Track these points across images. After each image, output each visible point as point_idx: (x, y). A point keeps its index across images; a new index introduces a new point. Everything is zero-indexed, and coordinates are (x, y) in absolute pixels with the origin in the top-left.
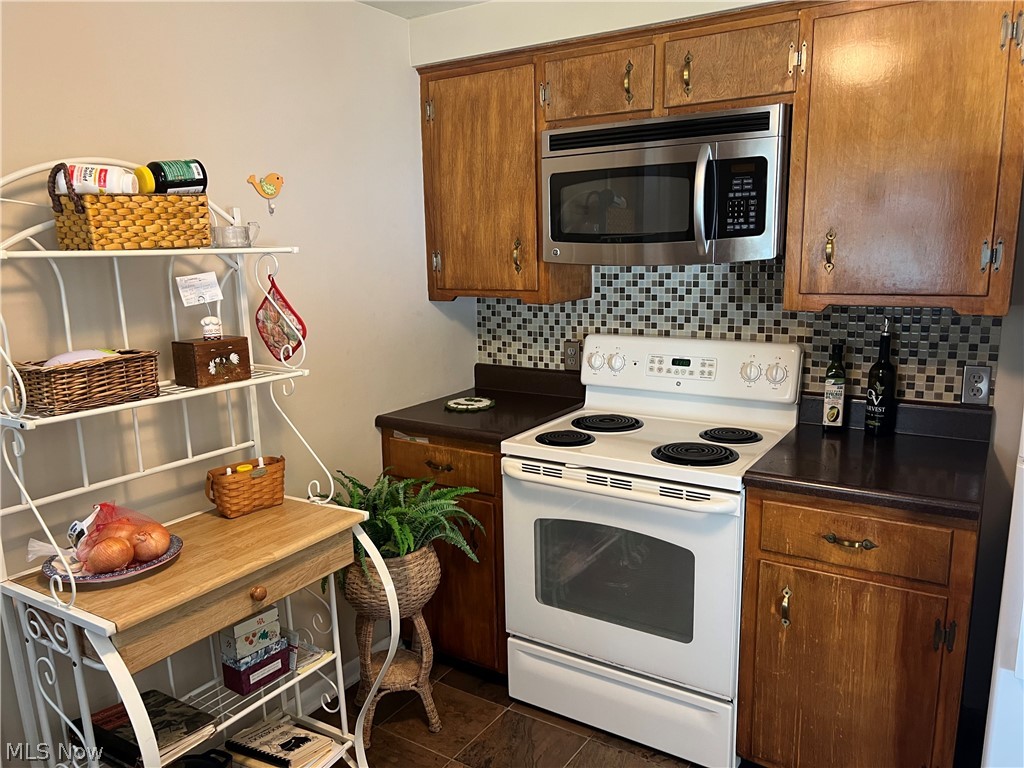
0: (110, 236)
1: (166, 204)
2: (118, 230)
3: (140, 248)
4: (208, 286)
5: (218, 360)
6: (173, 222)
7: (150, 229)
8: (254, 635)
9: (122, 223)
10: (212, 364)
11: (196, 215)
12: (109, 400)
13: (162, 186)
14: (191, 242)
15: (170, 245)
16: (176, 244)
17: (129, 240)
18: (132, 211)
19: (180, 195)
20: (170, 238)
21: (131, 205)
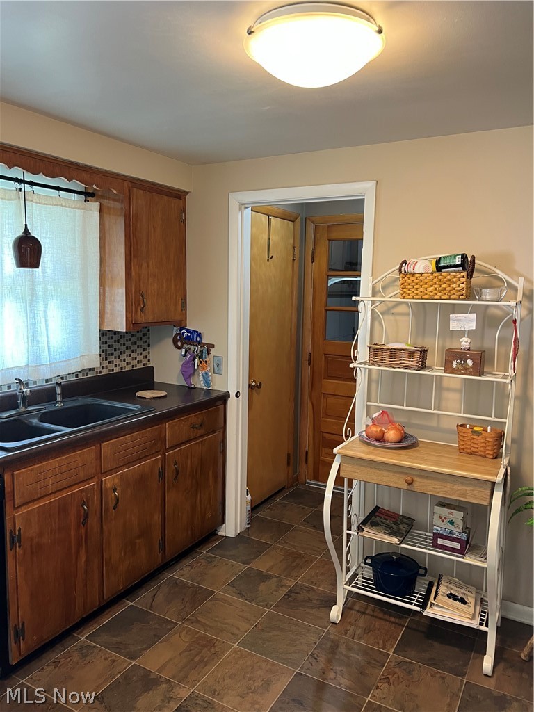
0: (409, 292)
1: (440, 277)
2: (413, 290)
3: (422, 299)
4: (470, 321)
5: (459, 361)
6: (444, 286)
7: (431, 289)
8: (445, 518)
9: (415, 287)
10: (455, 362)
11: (458, 282)
12: (393, 366)
13: (439, 269)
14: (452, 297)
15: (439, 297)
16: (442, 297)
17: (417, 294)
18: (421, 281)
19: (449, 273)
20: (440, 294)
21: (421, 278)
